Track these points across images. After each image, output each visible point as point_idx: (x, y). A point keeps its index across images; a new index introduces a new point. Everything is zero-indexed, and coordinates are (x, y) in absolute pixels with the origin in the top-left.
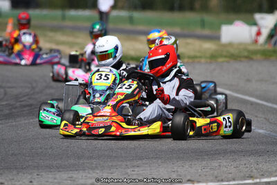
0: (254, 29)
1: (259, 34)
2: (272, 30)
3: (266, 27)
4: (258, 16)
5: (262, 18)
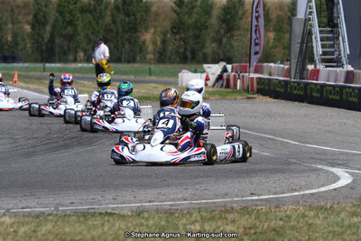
0: (204, 75)
1: (207, 79)
3: (213, 74)
4: (205, 66)
5: (208, 67)
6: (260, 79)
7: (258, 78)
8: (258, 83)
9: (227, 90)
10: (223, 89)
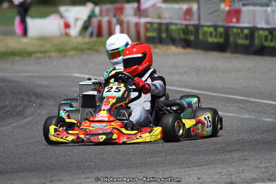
1: (67, 26)
2: (85, 22)
3: (76, 20)
4: (62, 9)
5: (67, 11)
6: (151, 24)
7: (146, 23)
8: (147, 30)
9: (99, 39)
10: (94, 39)
